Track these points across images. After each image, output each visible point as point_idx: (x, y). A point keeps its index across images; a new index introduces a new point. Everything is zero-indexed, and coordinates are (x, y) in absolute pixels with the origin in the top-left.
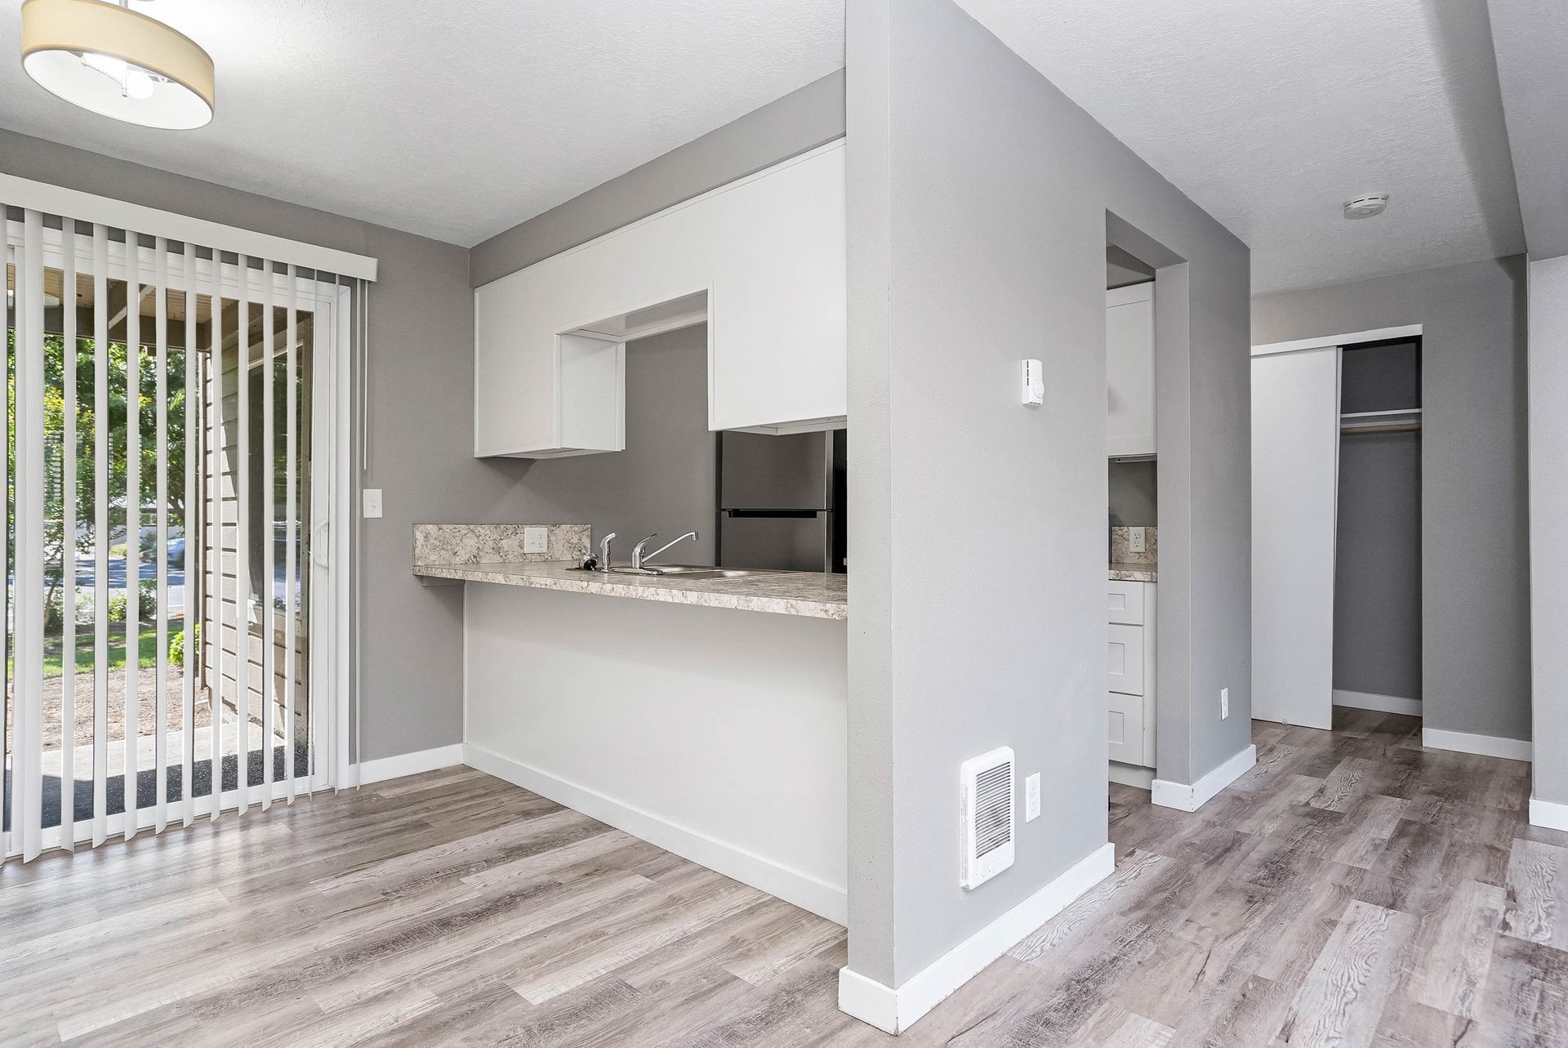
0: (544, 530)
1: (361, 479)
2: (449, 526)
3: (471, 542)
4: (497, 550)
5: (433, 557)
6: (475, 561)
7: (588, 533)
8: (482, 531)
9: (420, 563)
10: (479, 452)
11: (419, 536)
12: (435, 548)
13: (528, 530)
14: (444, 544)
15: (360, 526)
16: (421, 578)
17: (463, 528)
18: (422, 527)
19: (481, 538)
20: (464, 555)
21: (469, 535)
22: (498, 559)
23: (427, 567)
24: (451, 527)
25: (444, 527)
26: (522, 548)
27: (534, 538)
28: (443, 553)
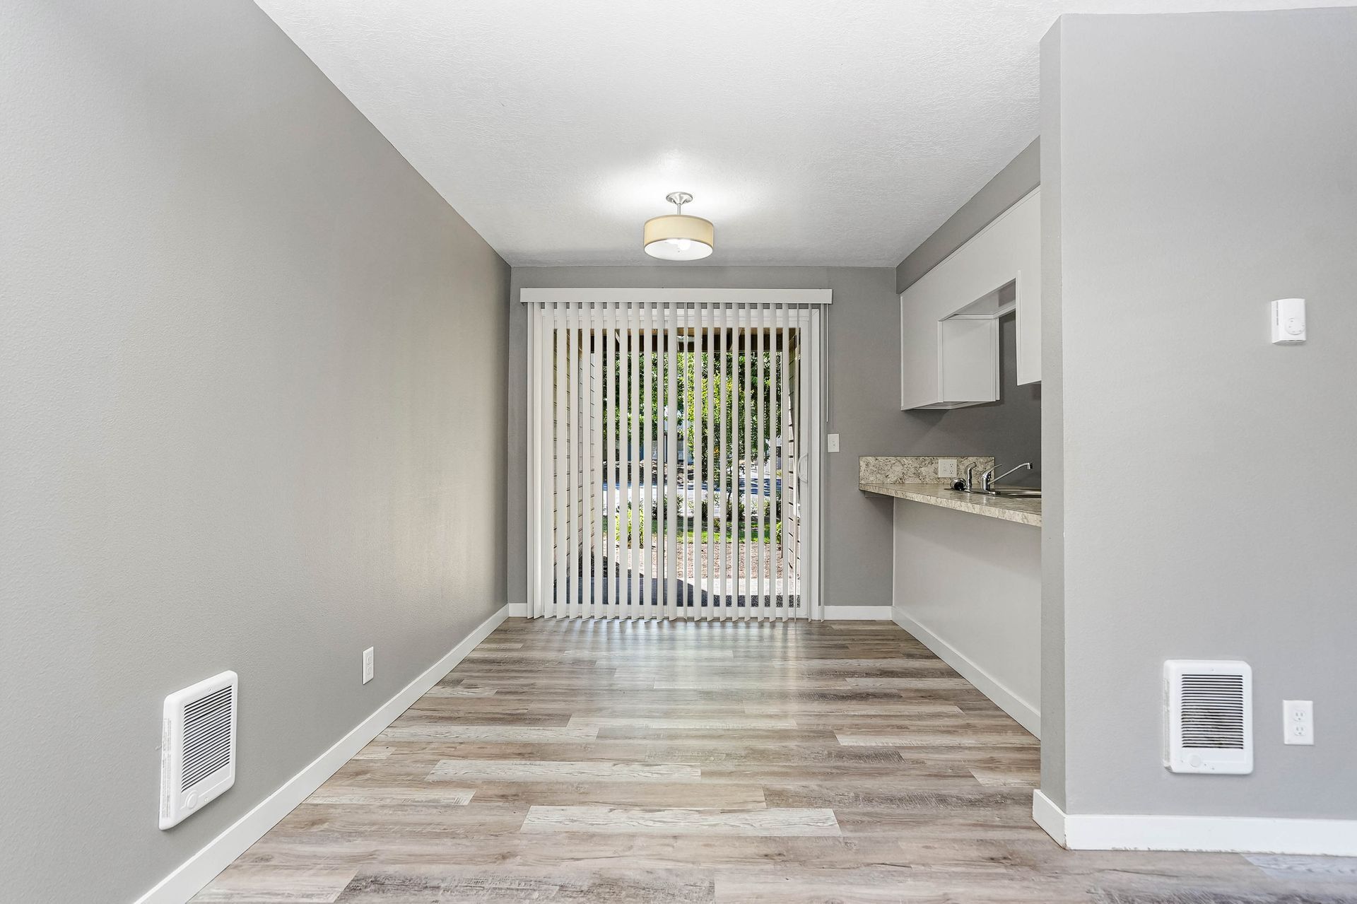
0: (954, 461)
1: (827, 428)
2: (883, 458)
3: (898, 469)
4: (918, 475)
5: (872, 479)
6: (901, 482)
7: (992, 463)
8: (906, 462)
9: (863, 482)
10: (905, 406)
11: (862, 463)
12: (872, 472)
13: (941, 461)
14: (879, 470)
15: (826, 456)
16: (864, 492)
17: (893, 460)
18: (864, 458)
19: (906, 466)
20: (893, 478)
21: (896, 464)
22: (917, 481)
23: (867, 484)
24: (884, 458)
25: (878, 458)
26: (936, 474)
27: (948, 468)
28: (878, 476)
